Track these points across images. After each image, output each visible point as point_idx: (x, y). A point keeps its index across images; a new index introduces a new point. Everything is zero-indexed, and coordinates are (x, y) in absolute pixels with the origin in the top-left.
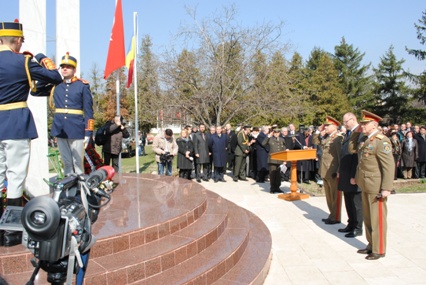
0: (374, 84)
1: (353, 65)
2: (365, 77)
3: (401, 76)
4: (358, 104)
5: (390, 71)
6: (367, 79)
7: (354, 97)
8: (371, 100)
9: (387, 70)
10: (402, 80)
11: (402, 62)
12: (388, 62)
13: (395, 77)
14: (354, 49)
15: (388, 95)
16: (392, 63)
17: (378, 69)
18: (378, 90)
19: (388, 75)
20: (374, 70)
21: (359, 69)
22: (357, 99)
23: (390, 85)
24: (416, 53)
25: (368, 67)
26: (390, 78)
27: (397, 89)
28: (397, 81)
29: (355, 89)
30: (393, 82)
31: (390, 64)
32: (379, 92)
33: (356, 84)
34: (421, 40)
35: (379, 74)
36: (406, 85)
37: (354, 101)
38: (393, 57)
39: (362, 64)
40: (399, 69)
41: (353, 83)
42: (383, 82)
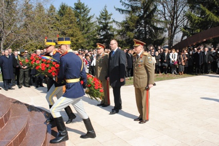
0: (97, 26)
1: (85, 15)
2: (91, 22)
3: (111, 22)
4: (88, 37)
5: (105, 19)
6: (92, 23)
7: (86, 33)
8: (95, 35)
9: (104, 18)
10: (111, 24)
11: (111, 15)
12: (104, 14)
13: (108, 23)
14: (85, 6)
15: (104, 33)
16: (106, 15)
17: (99, 18)
18: (99, 29)
19: (104, 21)
20: (97, 18)
21: (88, 17)
22: (88, 34)
23: (105, 27)
24: (119, 10)
25: (93, 16)
26: (105, 23)
27: (109, 29)
28: (109, 25)
29: (86, 29)
30: (107, 26)
31: (105, 16)
32: (100, 31)
33: (87, 26)
34: (122, 3)
35: (99, 21)
36: (113, 27)
37: (86, 36)
38: (106, 12)
39: (90, 15)
40: (109, 18)
41: (85, 25)
42: (101, 25)
